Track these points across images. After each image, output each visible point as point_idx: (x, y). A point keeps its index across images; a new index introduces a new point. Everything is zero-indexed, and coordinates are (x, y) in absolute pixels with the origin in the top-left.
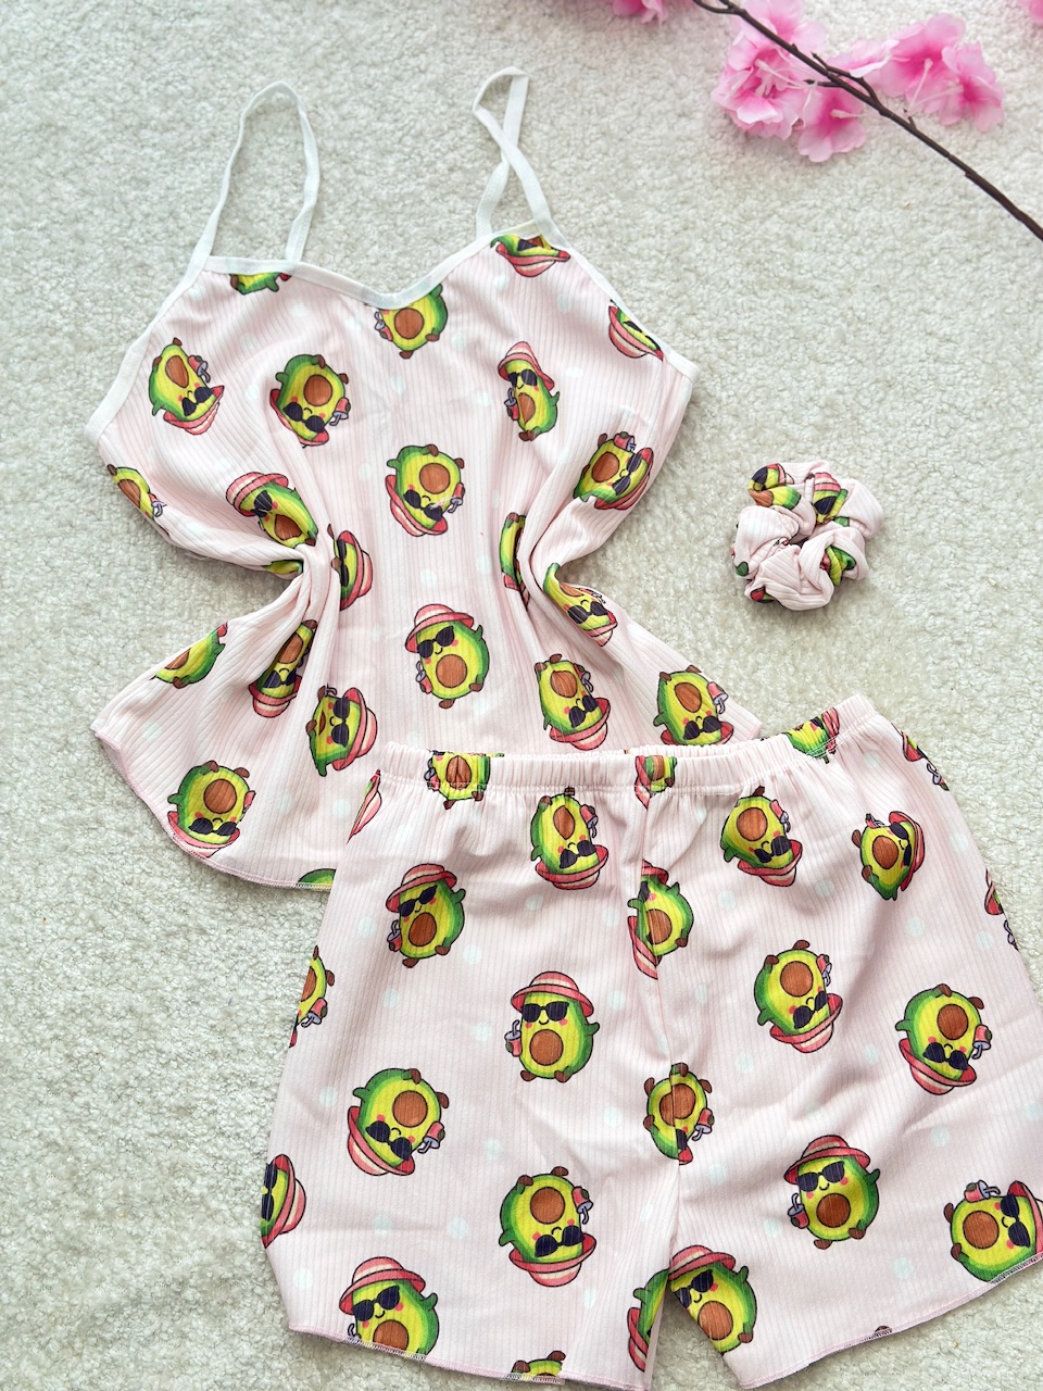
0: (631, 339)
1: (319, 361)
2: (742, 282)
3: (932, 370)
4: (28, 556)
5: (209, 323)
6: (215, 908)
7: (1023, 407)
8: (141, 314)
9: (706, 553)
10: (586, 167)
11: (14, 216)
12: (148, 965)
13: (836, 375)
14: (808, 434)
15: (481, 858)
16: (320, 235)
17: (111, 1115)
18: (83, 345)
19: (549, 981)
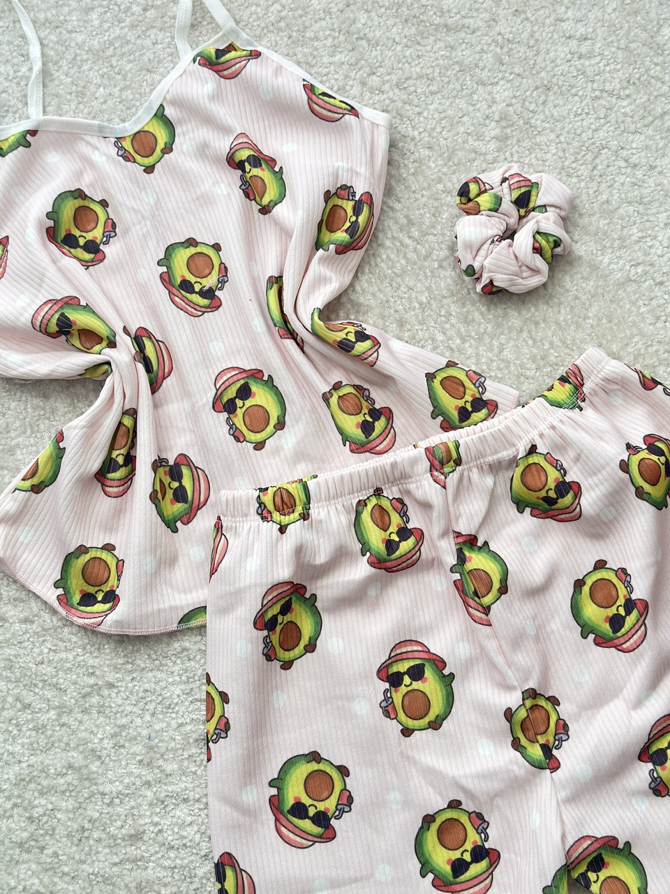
0: (329, 107)
1: (79, 194)
2: (406, 37)
3: (579, 67)
6: (117, 664)
7: (661, 76)
9: (436, 266)
12: (74, 725)
13: (502, 92)
14: (493, 146)
15: (321, 565)
16: (53, 91)
17: (77, 857)
19: (404, 650)
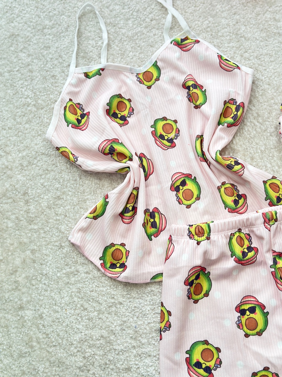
0: (228, 65)
1: (120, 96)
2: (261, 37)
4: (35, 184)
5: (80, 91)
6: (123, 294)
8: (56, 93)
9: (269, 135)
10: (198, 9)
11: (7, 68)
12: (105, 319)
15: (214, 260)
16: (111, 53)
18: (39, 107)
19: (247, 300)
